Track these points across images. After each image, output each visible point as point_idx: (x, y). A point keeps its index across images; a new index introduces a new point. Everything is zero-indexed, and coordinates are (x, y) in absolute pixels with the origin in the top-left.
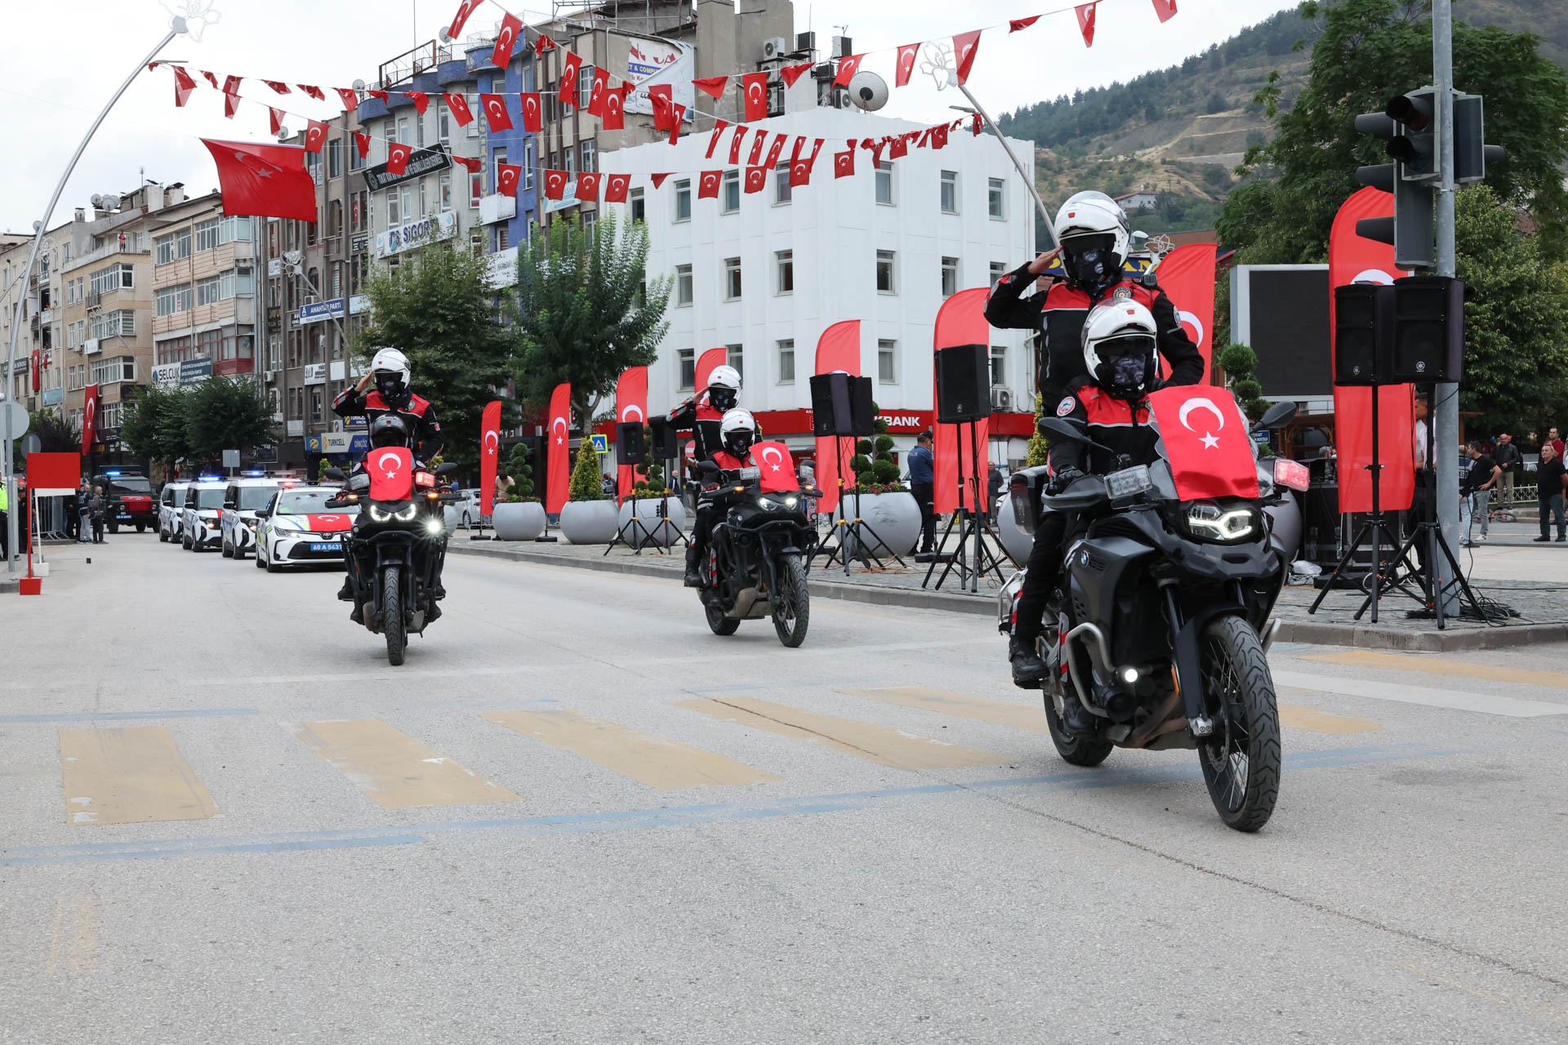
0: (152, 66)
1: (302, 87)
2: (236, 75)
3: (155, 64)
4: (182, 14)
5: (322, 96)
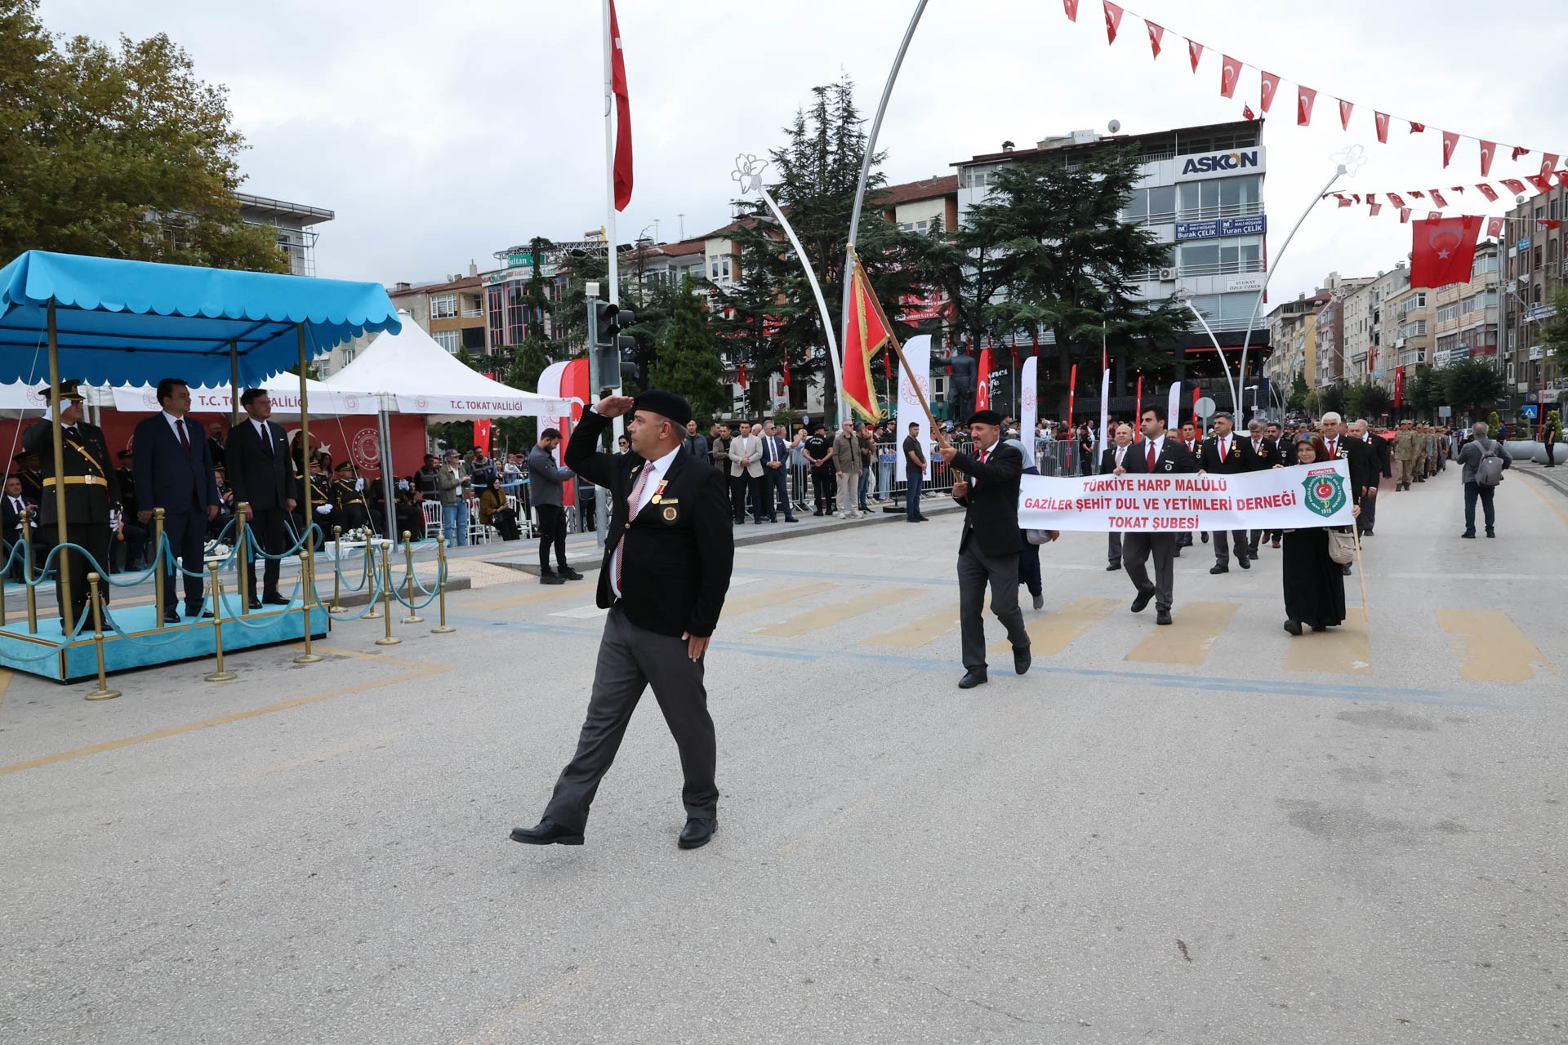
0: (1324, 197)
1: (1410, 193)
2: (1371, 193)
3: (1327, 195)
4: (1343, 163)
5: (1422, 196)
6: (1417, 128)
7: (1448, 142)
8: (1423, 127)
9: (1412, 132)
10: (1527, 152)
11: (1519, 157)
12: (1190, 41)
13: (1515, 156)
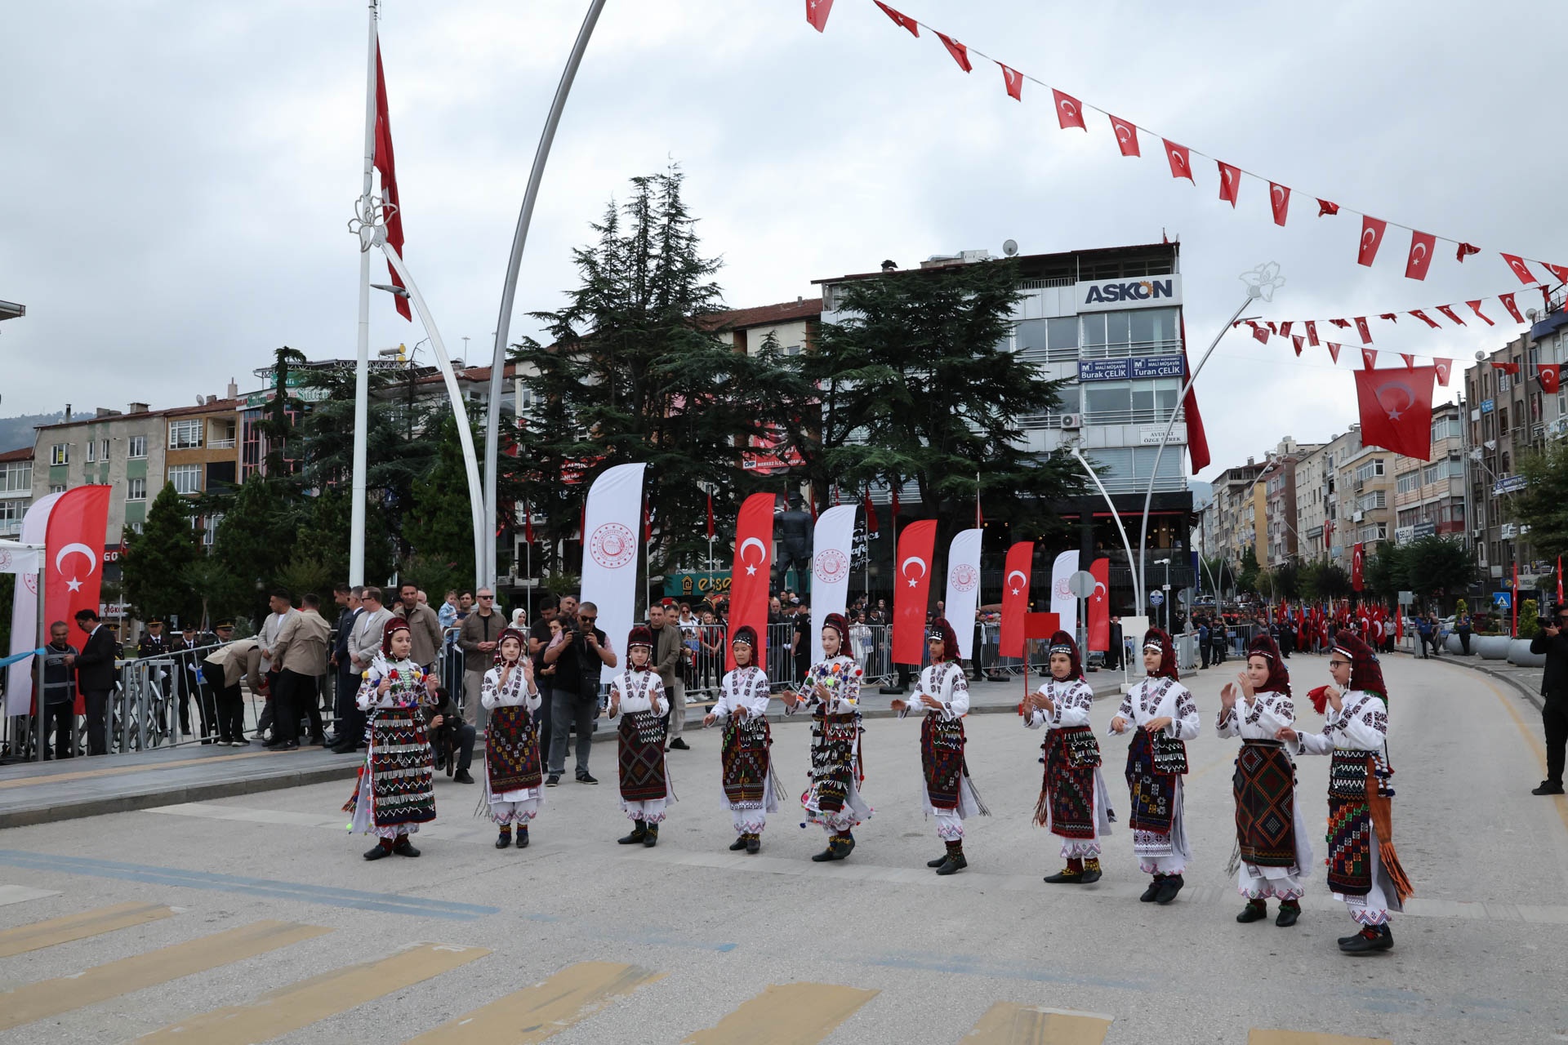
0: (1235, 325)
1: (1332, 321)
2: (1288, 321)
3: (1238, 322)
4: (1257, 283)
5: (1348, 325)
6: (1328, 208)
7: (1370, 230)
8: (1337, 207)
9: (1321, 213)
10: (1476, 250)
11: (1466, 257)
12: (1003, 66)
13: (1460, 256)
